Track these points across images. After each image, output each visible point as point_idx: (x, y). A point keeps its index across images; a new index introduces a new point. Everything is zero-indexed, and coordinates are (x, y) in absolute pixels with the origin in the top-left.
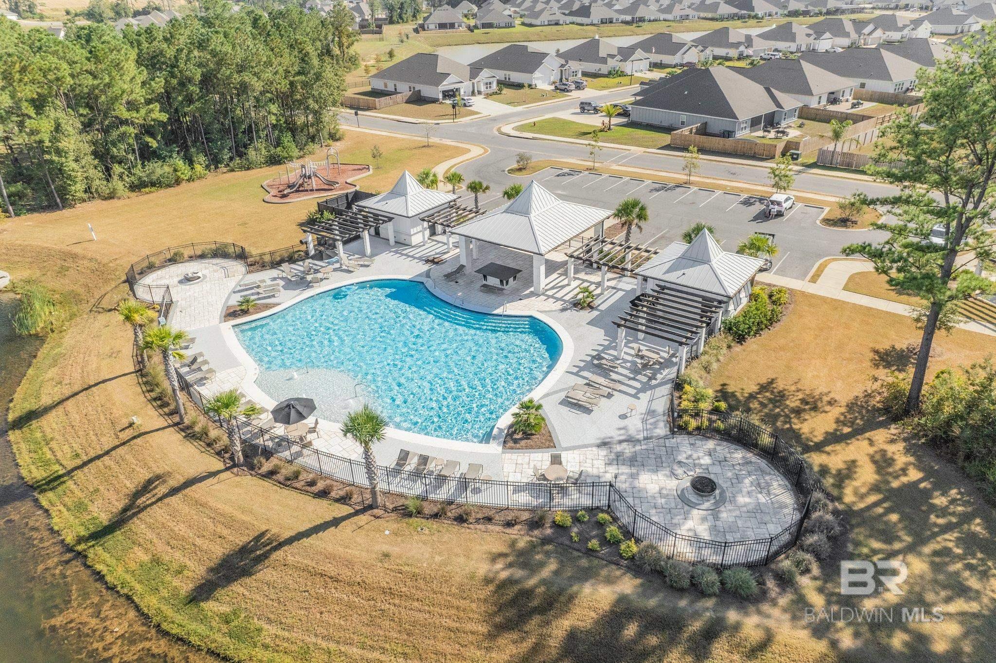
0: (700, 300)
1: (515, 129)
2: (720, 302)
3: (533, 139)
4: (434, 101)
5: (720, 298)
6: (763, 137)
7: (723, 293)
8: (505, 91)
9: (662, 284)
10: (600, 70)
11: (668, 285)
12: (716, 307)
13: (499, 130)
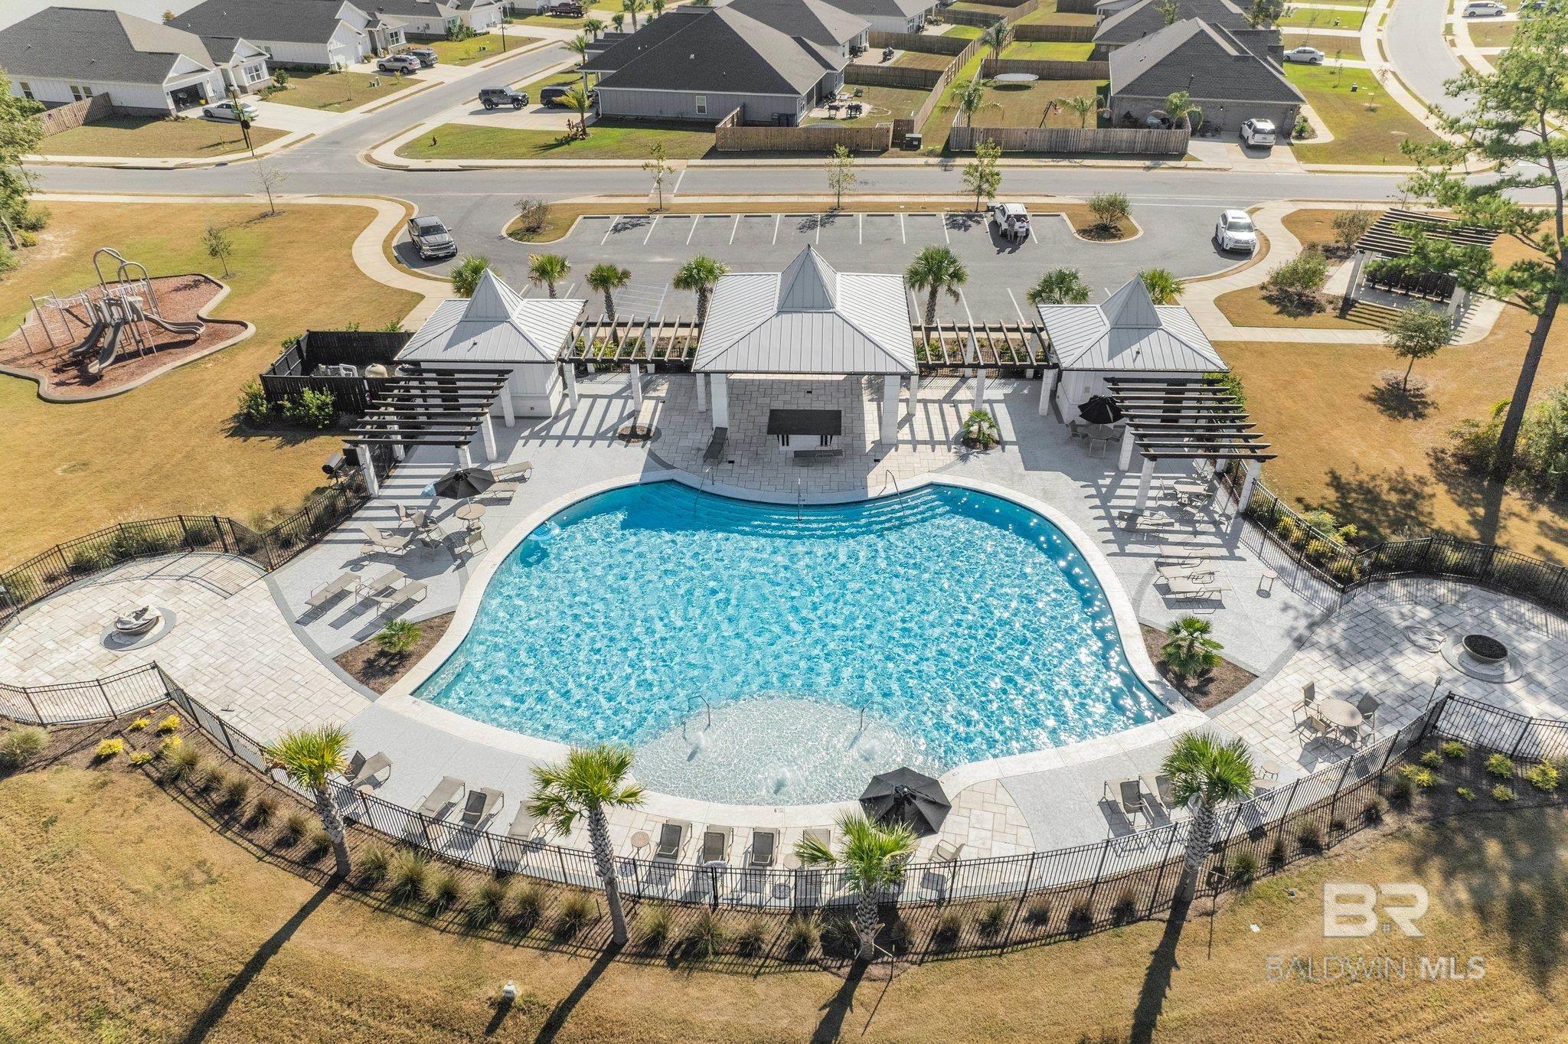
1: (398, 153)
3: (464, 169)
4: (161, 115)
6: (830, 118)
8: (292, 83)
9: (1110, 375)
10: (428, 27)
13: (369, 159)
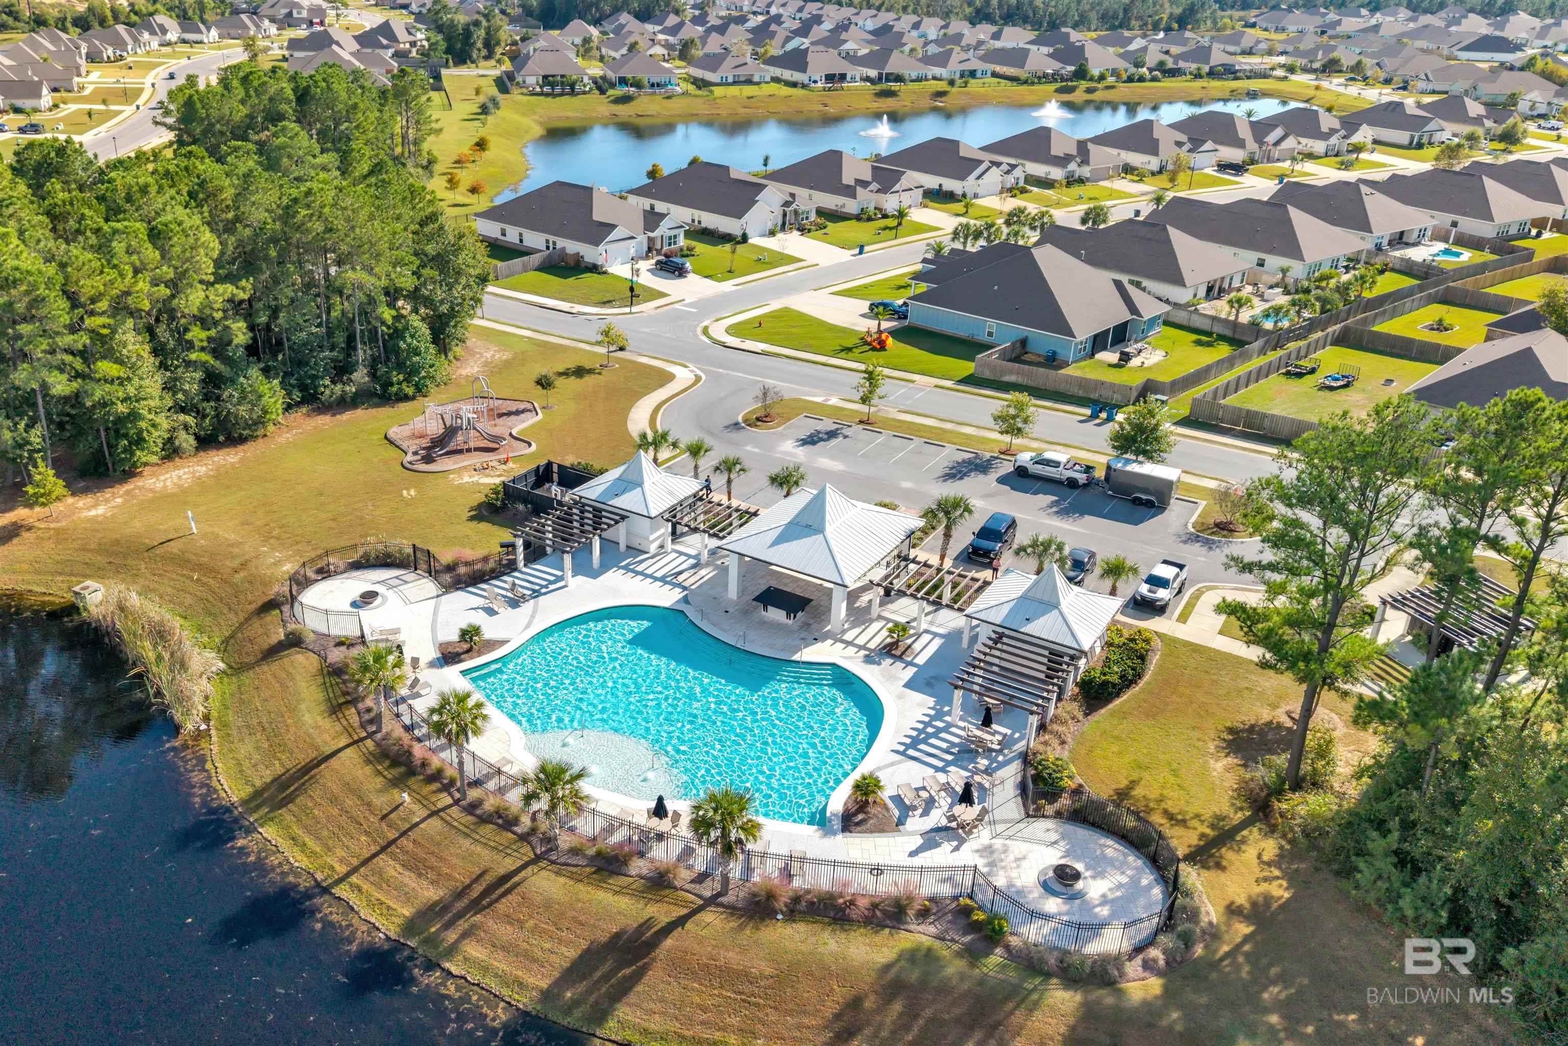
0: (1046, 653)
2: (1072, 658)
3: (762, 353)
5: (1072, 652)
7: (1075, 646)
8: (698, 249)
9: (1000, 630)
10: (844, 207)
11: (1007, 632)
12: (1068, 665)
13: (706, 332)
